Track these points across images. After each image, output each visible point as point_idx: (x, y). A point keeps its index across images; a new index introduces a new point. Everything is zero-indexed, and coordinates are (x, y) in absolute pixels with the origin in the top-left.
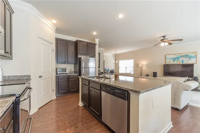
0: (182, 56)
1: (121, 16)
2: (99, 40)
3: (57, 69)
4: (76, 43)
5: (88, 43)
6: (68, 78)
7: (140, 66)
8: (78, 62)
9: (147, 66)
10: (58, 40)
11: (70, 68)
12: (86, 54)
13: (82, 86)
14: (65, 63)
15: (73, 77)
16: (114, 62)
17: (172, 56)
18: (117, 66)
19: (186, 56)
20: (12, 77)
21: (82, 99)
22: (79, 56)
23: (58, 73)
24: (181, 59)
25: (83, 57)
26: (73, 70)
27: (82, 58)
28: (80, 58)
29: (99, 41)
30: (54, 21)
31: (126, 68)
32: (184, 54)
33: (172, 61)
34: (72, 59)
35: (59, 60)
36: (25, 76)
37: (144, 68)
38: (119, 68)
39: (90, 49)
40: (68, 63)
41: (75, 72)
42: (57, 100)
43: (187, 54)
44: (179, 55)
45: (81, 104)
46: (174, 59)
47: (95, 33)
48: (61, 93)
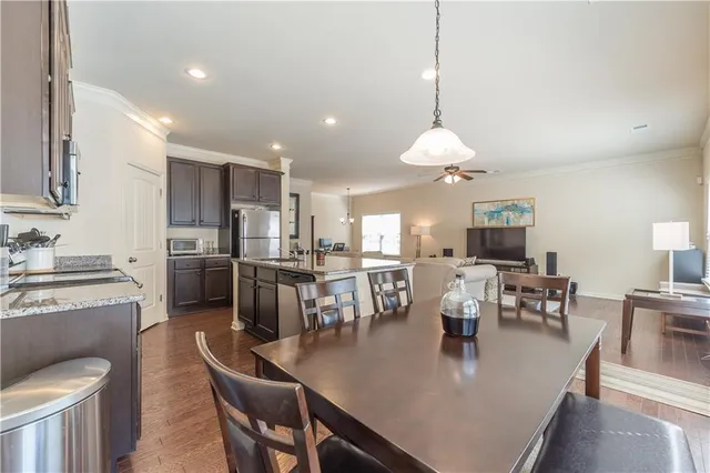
0: (507, 208)
1: (331, 121)
2: (291, 161)
3: (168, 241)
4: (225, 170)
5: (258, 171)
6: (203, 265)
7: (414, 231)
8: (230, 223)
9: (434, 232)
10: (172, 163)
11: (206, 241)
12: (255, 199)
13: (239, 281)
14: (191, 224)
15: (216, 263)
16: (342, 220)
17: (486, 207)
18: (356, 232)
19: (514, 208)
20: (69, 258)
21: (240, 312)
22: (234, 206)
23: (172, 252)
24: (505, 213)
25: (245, 210)
26: (216, 246)
27: (243, 212)
28: (237, 212)
29: (291, 165)
30: (167, 120)
31: (382, 237)
32: (510, 203)
33: (486, 220)
34: (211, 212)
35: (176, 218)
36: (98, 257)
37: (426, 237)
38: (360, 237)
39: (265, 185)
40: (202, 224)
41: (221, 250)
42: (169, 323)
43: (516, 202)
44: (501, 205)
45: (237, 326)
46: (491, 215)
47: (276, 147)
48: (182, 306)
